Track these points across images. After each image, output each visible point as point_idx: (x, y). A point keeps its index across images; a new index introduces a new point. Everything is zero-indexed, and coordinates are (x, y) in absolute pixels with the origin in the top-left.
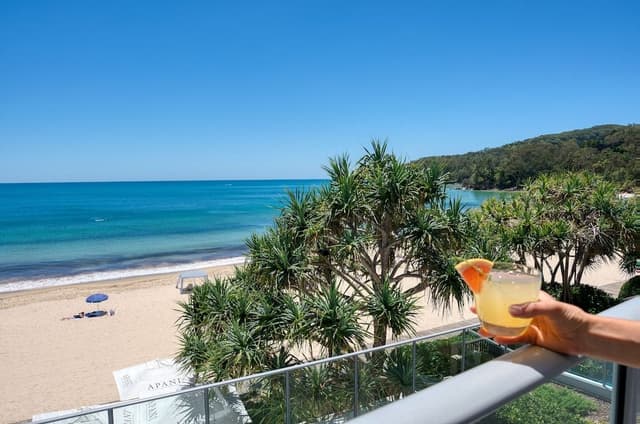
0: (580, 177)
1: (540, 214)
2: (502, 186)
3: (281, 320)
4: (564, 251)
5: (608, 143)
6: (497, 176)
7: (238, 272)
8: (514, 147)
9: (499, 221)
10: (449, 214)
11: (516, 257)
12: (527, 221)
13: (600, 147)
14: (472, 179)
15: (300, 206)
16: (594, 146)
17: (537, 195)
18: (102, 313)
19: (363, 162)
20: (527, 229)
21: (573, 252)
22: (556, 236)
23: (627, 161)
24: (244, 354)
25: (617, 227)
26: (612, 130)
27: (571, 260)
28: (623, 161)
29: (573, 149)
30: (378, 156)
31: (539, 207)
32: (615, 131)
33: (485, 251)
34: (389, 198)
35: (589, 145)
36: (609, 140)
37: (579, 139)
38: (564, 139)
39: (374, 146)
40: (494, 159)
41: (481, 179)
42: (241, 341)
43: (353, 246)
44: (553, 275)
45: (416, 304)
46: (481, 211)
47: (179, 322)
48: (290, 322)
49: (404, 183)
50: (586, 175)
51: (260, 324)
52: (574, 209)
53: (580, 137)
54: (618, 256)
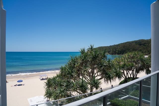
0: (136, 53)
1: (127, 61)
2: (118, 54)
3: (70, 86)
4: (133, 70)
5: (142, 44)
6: (117, 51)
7: (57, 75)
8: (121, 44)
9: (118, 63)
10: (108, 62)
11: (122, 71)
12: (125, 63)
13: (140, 45)
14: (111, 52)
15: (73, 60)
16: (139, 44)
17: (127, 57)
18: (21, 85)
19: (88, 49)
20: (125, 65)
21: (135, 70)
22: (131, 66)
23: (146, 48)
24: (62, 94)
25: (144, 64)
26: (143, 40)
27: (135, 72)
28: (145, 48)
29: (134, 45)
30: (92, 48)
31: (127, 60)
32: (143, 41)
33: (116, 70)
34: (95, 58)
35: (138, 44)
36: (143, 43)
37: (136, 43)
38: (132, 43)
39: (91, 46)
40: (116, 47)
41: (113, 52)
42: (61, 91)
43: (87, 69)
44: (131, 75)
45: (101, 82)
46: (114, 60)
47: (45, 87)
48: (73, 87)
49: (98, 55)
50: (137, 52)
51: (65, 87)
52: (135, 60)
53: (136, 42)
54: (145, 71)
